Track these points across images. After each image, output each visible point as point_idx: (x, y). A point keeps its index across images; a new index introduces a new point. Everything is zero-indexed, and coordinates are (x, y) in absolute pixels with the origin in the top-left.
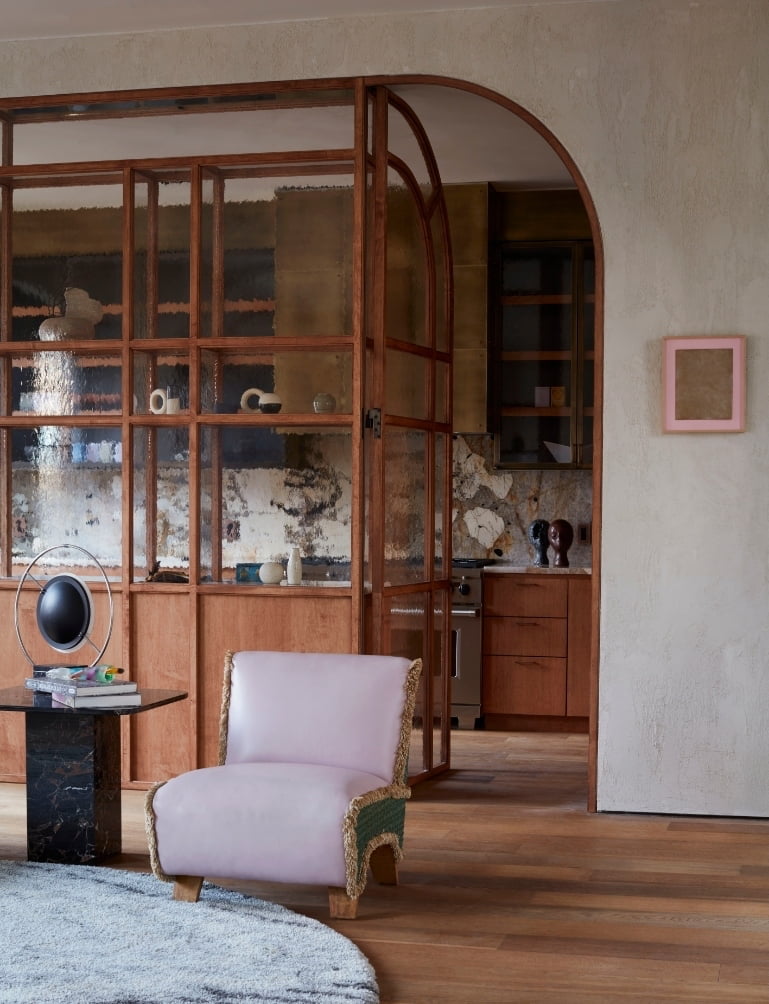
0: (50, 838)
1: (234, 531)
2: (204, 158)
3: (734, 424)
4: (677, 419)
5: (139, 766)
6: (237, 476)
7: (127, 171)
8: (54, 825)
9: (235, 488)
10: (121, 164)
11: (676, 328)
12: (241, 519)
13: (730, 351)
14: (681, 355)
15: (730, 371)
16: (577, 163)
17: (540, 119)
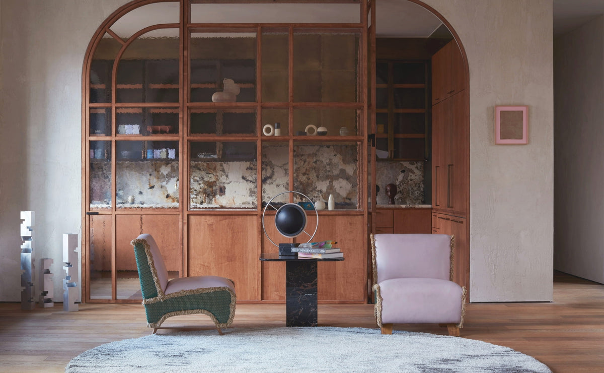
0: (297, 317)
1: (222, 191)
2: (295, 24)
3: (523, 141)
4: (501, 139)
5: (265, 293)
6: (224, 165)
7: (259, 28)
8: (298, 312)
9: (223, 171)
10: (257, 25)
11: (499, 102)
12: (226, 186)
13: (522, 111)
14: (503, 113)
15: (522, 119)
16: (458, 34)
17: (443, 15)
